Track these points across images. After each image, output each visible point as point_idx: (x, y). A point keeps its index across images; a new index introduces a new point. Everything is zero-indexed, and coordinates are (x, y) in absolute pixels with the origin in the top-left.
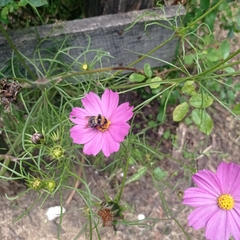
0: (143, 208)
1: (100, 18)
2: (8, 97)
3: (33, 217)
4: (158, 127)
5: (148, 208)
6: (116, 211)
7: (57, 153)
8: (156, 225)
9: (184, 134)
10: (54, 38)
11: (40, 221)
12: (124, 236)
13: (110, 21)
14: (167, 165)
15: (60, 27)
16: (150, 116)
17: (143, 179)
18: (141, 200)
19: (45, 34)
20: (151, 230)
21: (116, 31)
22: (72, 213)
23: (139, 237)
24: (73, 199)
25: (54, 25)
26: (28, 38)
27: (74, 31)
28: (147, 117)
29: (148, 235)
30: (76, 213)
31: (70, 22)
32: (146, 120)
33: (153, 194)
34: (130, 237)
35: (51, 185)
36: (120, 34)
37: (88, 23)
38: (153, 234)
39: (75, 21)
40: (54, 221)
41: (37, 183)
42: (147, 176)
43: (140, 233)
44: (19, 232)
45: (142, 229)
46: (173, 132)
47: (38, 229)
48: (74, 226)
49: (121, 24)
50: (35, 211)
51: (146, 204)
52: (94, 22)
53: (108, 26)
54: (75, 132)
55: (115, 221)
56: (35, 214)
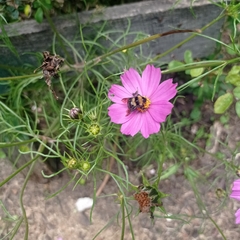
0: (171, 207)
1: (140, 4)
2: (49, 70)
3: (64, 206)
4: (191, 125)
5: (177, 208)
6: (154, 197)
7: (94, 130)
8: (184, 226)
9: (218, 133)
10: (93, 24)
11: (69, 211)
12: (151, 234)
13: (150, 6)
14: (199, 165)
15: (100, 13)
16: (184, 113)
17: (173, 178)
18: (169, 199)
19: (85, 20)
20: (179, 230)
21: (156, 18)
22: (101, 206)
23: (165, 236)
24: (103, 192)
25: (95, 11)
26: (69, 24)
27: (114, 18)
28: (181, 114)
29: (175, 235)
30: (104, 207)
31: (109, 8)
32: (179, 117)
33: (183, 193)
34: (157, 235)
35: (86, 166)
36: (160, 21)
37: (128, 9)
38: (180, 235)
39: (115, 7)
40: (84, 212)
41: (72, 162)
42: (177, 175)
43: (167, 233)
44: (50, 219)
45: (169, 229)
46: (207, 130)
47: (68, 218)
48: (102, 218)
49: (161, 10)
50: (65, 200)
51: (174, 204)
52: (134, 7)
53: (148, 12)
54: (113, 110)
55: (152, 208)
56: (65, 203)
